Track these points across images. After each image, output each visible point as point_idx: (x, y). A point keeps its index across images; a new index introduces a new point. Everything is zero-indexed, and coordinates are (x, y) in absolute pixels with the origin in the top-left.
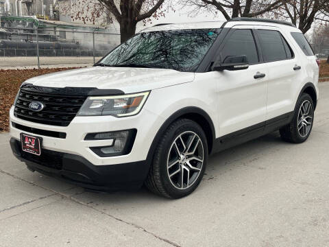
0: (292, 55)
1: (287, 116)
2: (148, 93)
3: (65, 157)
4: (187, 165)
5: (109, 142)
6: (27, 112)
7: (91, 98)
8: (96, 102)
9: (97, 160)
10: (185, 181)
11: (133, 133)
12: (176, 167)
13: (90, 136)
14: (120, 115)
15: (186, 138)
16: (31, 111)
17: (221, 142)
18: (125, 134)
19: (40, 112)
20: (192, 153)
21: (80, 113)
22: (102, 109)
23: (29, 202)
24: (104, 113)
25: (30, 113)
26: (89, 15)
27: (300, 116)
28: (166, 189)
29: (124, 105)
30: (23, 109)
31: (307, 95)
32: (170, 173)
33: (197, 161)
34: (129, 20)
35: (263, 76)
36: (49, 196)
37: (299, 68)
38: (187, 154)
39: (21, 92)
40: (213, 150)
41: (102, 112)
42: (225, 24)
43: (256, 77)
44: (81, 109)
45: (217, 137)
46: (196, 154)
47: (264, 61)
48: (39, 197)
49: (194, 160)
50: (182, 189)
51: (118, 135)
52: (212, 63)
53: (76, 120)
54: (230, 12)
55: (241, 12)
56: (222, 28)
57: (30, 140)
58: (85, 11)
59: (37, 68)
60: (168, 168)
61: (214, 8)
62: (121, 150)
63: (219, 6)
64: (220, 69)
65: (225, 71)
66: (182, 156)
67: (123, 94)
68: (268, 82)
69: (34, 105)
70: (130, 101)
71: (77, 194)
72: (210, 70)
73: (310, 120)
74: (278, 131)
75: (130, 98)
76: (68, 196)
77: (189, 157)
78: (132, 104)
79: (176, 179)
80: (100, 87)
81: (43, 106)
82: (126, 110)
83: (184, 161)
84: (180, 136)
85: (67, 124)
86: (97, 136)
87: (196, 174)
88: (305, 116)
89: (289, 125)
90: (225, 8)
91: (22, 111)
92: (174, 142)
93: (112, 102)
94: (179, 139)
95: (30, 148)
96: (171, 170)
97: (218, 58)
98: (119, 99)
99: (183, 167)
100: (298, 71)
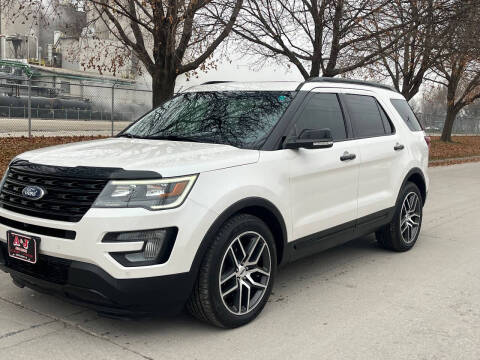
0: (393, 130)
1: (385, 212)
2: (195, 177)
3: (72, 266)
4: (247, 280)
5: (137, 246)
6: (18, 200)
7: (114, 183)
8: (121, 189)
9: (119, 271)
10: (244, 303)
11: (172, 233)
12: (232, 282)
13: (111, 237)
14: (155, 207)
15: (246, 241)
16: (25, 200)
17: (295, 247)
18: (161, 235)
19: (39, 201)
20: (255, 263)
21: (97, 203)
22: (129, 199)
23: (14, 333)
24: (131, 203)
25: (24, 203)
26: (108, 62)
27: (404, 214)
28: (216, 314)
29: (161, 193)
30: (13, 197)
31: (412, 185)
32: (223, 291)
33: (262, 275)
34: (166, 72)
35: (352, 157)
36: (45, 324)
37: (402, 148)
38: (247, 263)
39: (10, 171)
40: (285, 259)
41: (128, 202)
42: (302, 85)
43: (342, 159)
44: (98, 198)
45: (289, 240)
46: (260, 265)
47: (355, 137)
48: (28, 325)
49: (257, 273)
50: (239, 314)
51: (150, 236)
52: (284, 138)
53: (92, 213)
54: (308, 66)
55: (323, 67)
56: (297, 90)
57: (22, 242)
58: (102, 57)
59: (26, 135)
60: (220, 283)
61: (286, 59)
62: (155, 257)
63: (293, 57)
64: (295, 147)
65: (302, 149)
66: (240, 267)
67: (160, 177)
68: (359, 165)
69: (29, 191)
70: (168, 188)
71: (86, 321)
72: (280, 148)
73: (417, 219)
74: (374, 234)
75: (170, 184)
76: (73, 324)
77: (251, 268)
78: (172, 192)
79: (231, 299)
80: (127, 167)
81: (43, 193)
82: (164, 200)
83: (243, 274)
84: (238, 238)
85: (77, 219)
86: (120, 237)
87: (259, 292)
88: (411, 214)
89: (388, 226)
90: (301, 60)
91: (11, 199)
92: (230, 247)
93: (145, 188)
94: (237, 242)
95: (21, 253)
96: (226, 287)
97: (292, 132)
98: (155, 185)
99: (242, 282)
100: (400, 152)
